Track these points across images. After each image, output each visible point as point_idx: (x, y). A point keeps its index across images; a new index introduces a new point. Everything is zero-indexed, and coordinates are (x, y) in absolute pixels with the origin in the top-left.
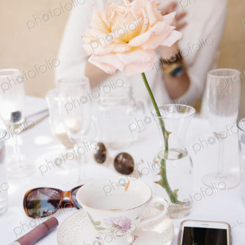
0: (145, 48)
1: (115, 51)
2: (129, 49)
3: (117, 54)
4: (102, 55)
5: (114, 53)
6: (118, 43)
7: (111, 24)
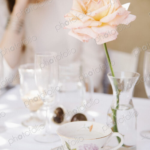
0: (111, 24)
1: (91, 26)
2: (100, 24)
3: (92, 28)
4: (82, 28)
5: (90, 27)
6: (93, 21)
7: (87, 8)
